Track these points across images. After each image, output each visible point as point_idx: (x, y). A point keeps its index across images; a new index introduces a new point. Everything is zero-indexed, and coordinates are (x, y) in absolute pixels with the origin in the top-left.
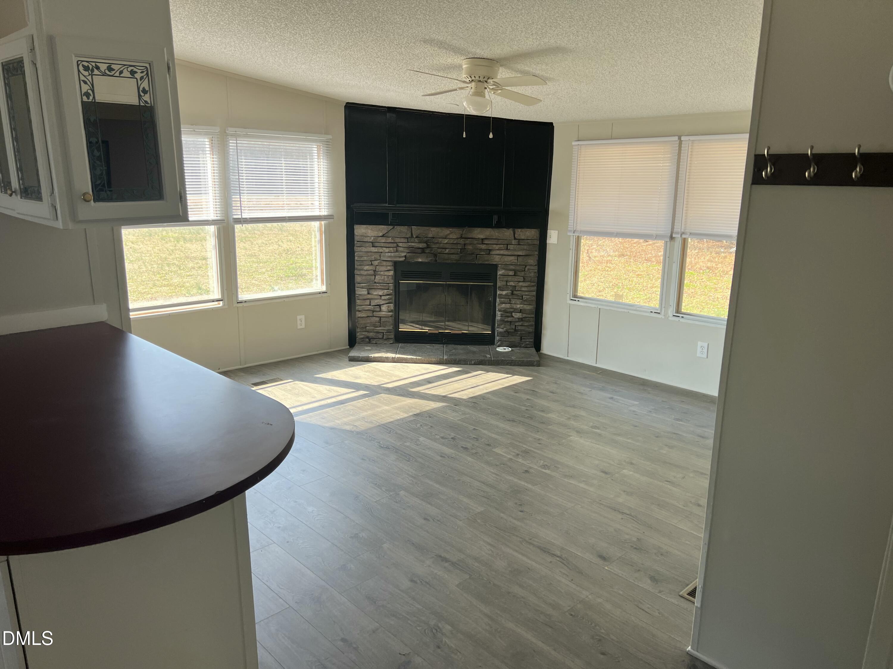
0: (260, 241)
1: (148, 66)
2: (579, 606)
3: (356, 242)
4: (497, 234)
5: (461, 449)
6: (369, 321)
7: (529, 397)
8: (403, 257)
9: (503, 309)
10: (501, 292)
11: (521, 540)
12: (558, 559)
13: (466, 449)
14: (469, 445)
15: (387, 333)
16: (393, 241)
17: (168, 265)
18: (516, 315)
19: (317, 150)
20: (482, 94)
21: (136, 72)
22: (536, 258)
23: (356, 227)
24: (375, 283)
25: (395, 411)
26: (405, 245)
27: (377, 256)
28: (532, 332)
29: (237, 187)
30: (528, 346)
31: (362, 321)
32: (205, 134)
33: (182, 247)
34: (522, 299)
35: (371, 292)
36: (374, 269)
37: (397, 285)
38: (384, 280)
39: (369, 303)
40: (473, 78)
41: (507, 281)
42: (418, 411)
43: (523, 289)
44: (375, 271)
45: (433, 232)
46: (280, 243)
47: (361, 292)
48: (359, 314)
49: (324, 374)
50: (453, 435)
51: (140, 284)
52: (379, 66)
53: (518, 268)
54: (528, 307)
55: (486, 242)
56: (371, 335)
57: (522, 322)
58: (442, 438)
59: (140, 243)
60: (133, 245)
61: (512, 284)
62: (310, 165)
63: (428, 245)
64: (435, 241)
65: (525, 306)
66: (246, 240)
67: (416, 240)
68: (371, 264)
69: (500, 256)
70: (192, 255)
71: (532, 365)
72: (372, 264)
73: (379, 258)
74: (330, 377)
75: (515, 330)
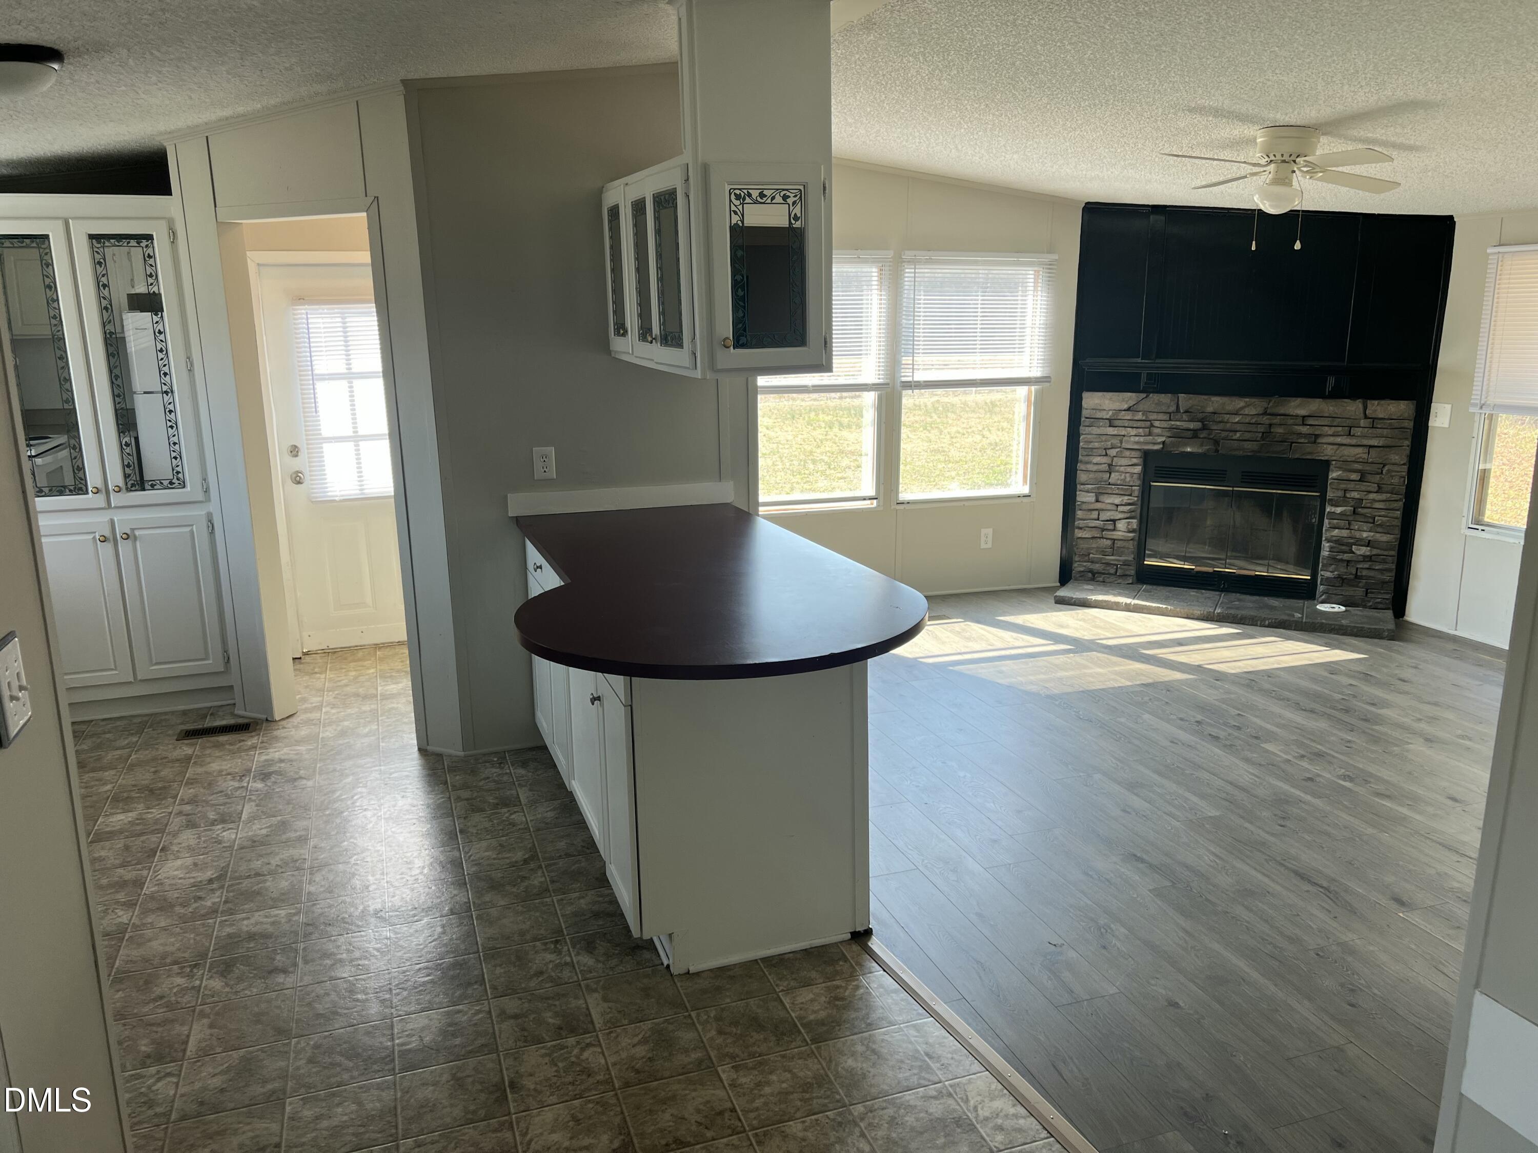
0: (954, 429)
1: (802, 188)
2: (1334, 948)
3: (1083, 419)
4: (1331, 408)
5: (1209, 737)
6: (1094, 546)
7: (1354, 683)
8: (1159, 443)
9: (1334, 538)
10: (1333, 509)
11: (1268, 858)
12: (1321, 890)
13: (1216, 738)
14: (1222, 734)
15: (1123, 567)
16: (1144, 418)
17: (814, 462)
18: (1357, 550)
19: (1034, 279)
20: (1287, 181)
21: (789, 197)
22: (1407, 451)
23: (1086, 395)
24: (1109, 484)
25: (1113, 677)
26: (1165, 424)
27: (1116, 441)
28: (1389, 582)
29: (910, 336)
30: (1380, 606)
31: (1084, 545)
32: (873, 262)
33: (836, 436)
34: (1374, 523)
35: (1101, 498)
36: (1110, 462)
37: (1146, 491)
38: (1124, 480)
39: (1096, 517)
40: (1272, 158)
41: (1345, 490)
42: (1151, 681)
43: (1377, 505)
44: (1110, 465)
45: (1214, 403)
46: (986, 433)
47: (1084, 497)
48: (1079, 534)
49: (1012, 617)
50: (1199, 717)
51: (773, 487)
52: (1127, 148)
53: (1368, 468)
54: (1385, 538)
55: (1311, 421)
56: (1097, 567)
57: (1370, 563)
58: (1181, 719)
59: (777, 429)
60: (768, 432)
61: (1355, 495)
62: (1022, 300)
63: (1204, 425)
64: (1216, 417)
65: (1378, 535)
66: (932, 427)
67: (1185, 417)
68: (1104, 453)
69: (1335, 447)
70: (849, 449)
71: (1381, 637)
72: (1106, 455)
73: (1119, 445)
74: (1021, 623)
75: (1356, 576)
